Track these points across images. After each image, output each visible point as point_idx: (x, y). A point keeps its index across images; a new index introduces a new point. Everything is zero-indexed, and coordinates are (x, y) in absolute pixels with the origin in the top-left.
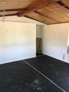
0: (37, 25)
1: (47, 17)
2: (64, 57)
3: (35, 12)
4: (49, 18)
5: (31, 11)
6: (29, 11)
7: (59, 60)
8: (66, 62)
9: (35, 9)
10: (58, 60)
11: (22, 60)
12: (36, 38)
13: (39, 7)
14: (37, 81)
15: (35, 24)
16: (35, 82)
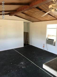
0: (24, 22)
1: (31, 16)
2: (44, 47)
3: (22, 13)
4: (33, 17)
5: (19, 12)
6: (17, 12)
7: (41, 49)
8: (45, 50)
9: (21, 11)
10: (39, 48)
11: (13, 49)
12: (24, 32)
13: (24, 10)
14: (22, 63)
15: (23, 22)
16: (21, 63)
